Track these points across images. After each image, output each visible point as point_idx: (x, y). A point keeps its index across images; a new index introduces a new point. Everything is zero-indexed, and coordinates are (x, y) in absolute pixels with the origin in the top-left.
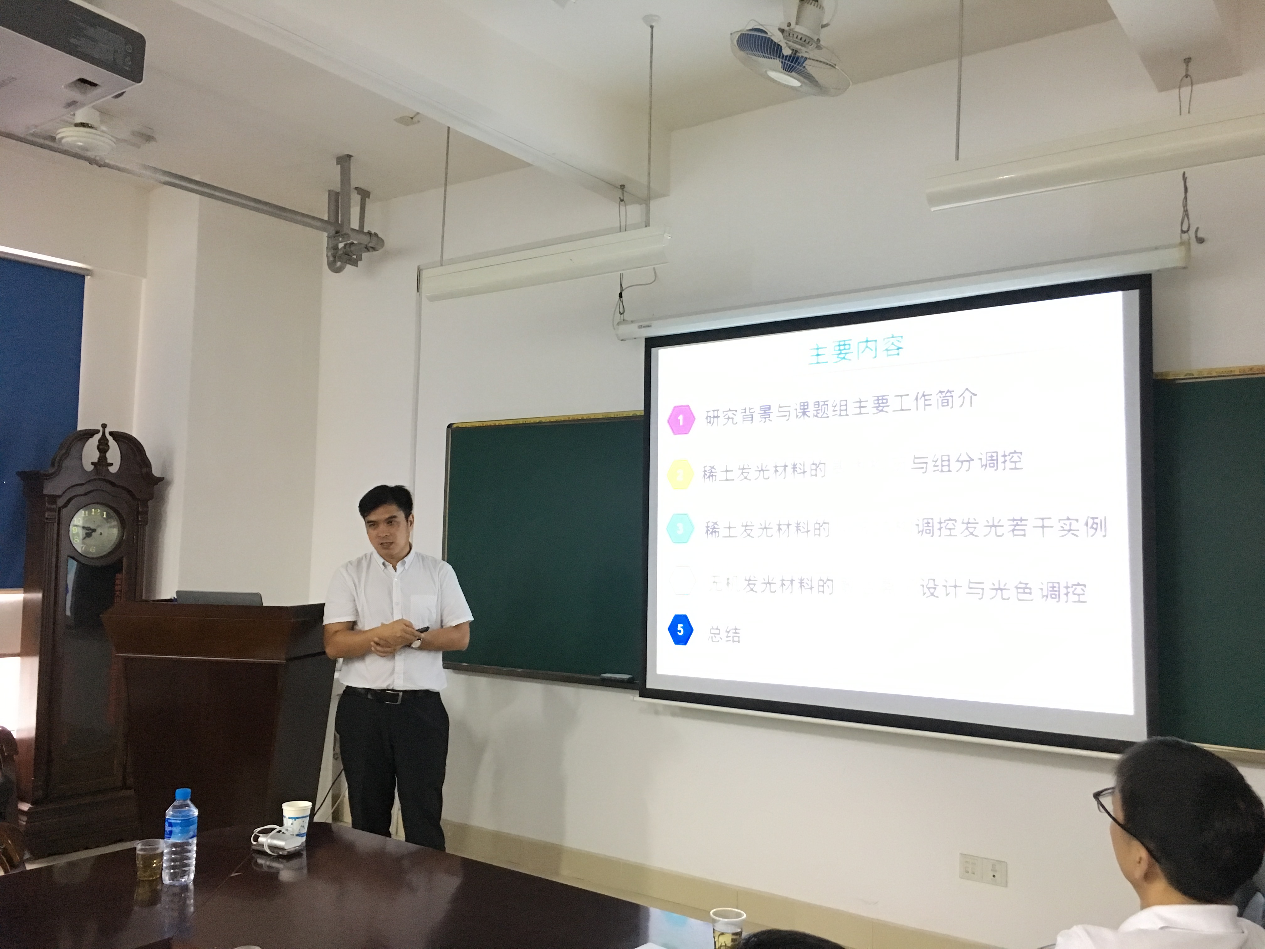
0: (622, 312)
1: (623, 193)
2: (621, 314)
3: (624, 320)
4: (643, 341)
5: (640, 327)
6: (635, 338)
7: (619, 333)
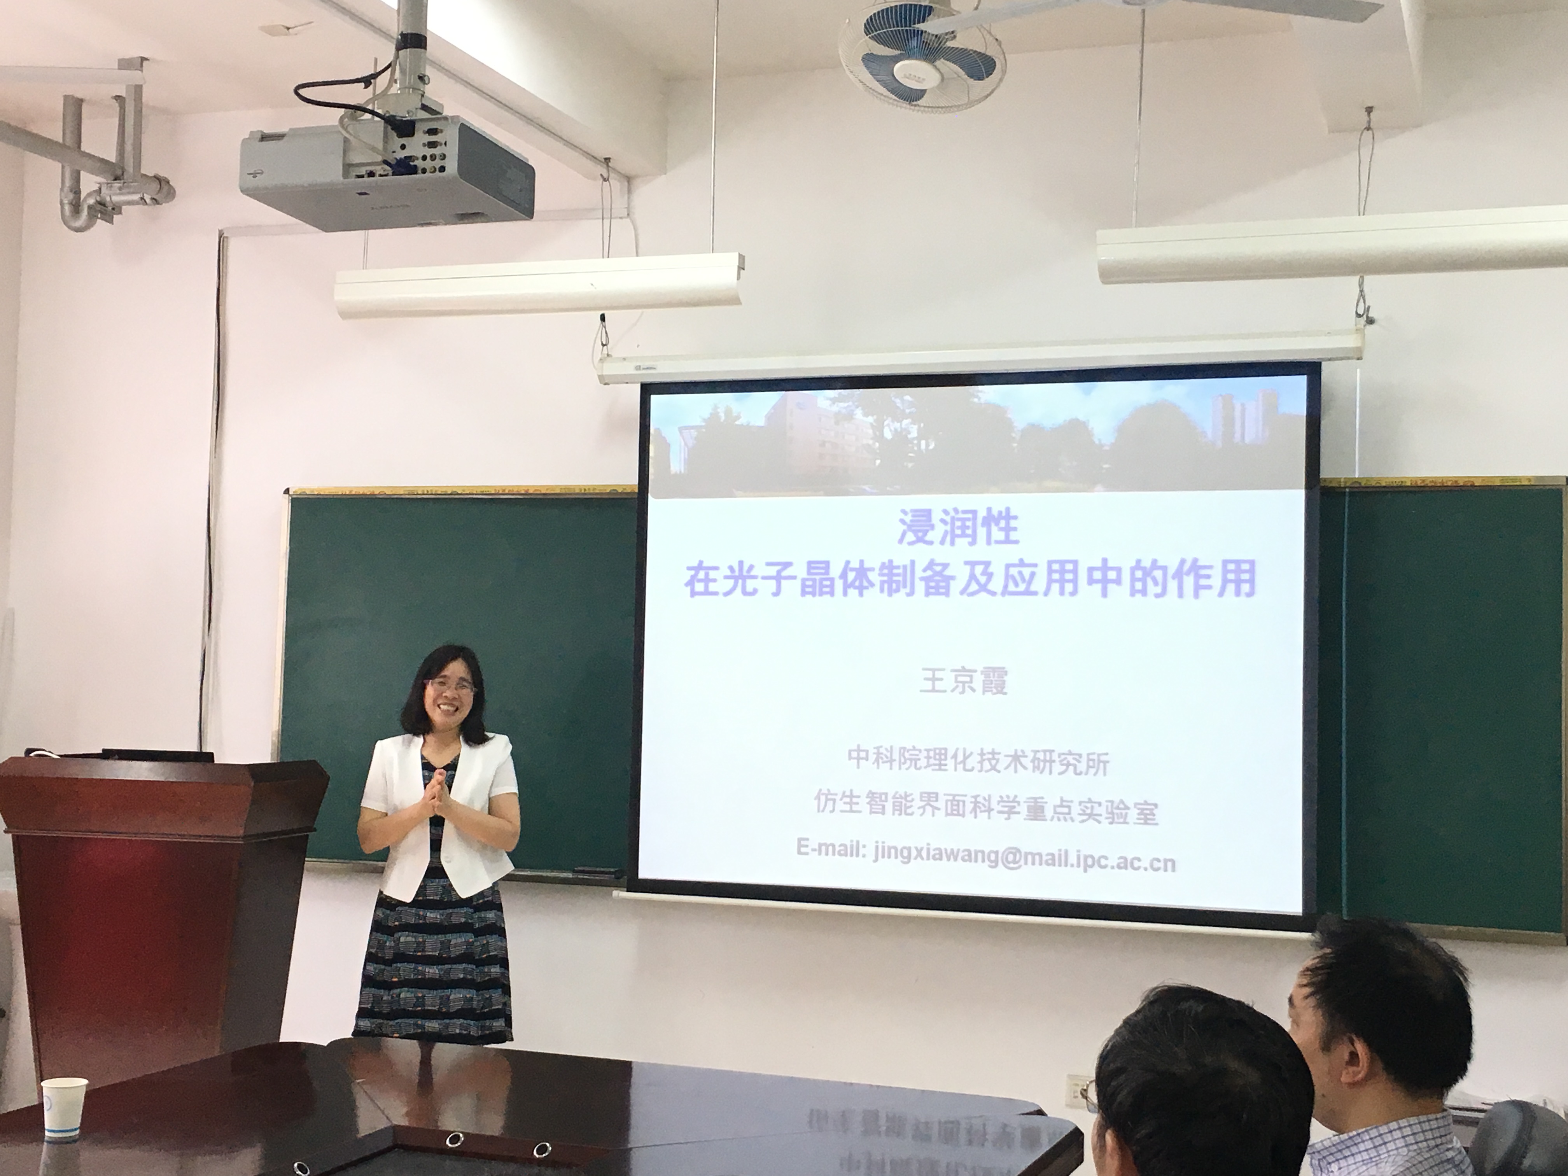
0: (604, 343)
1: (608, 171)
2: (603, 345)
3: (608, 355)
4: (638, 387)
5: (638, 368)
6: (627, 383)
7: (604, 374)
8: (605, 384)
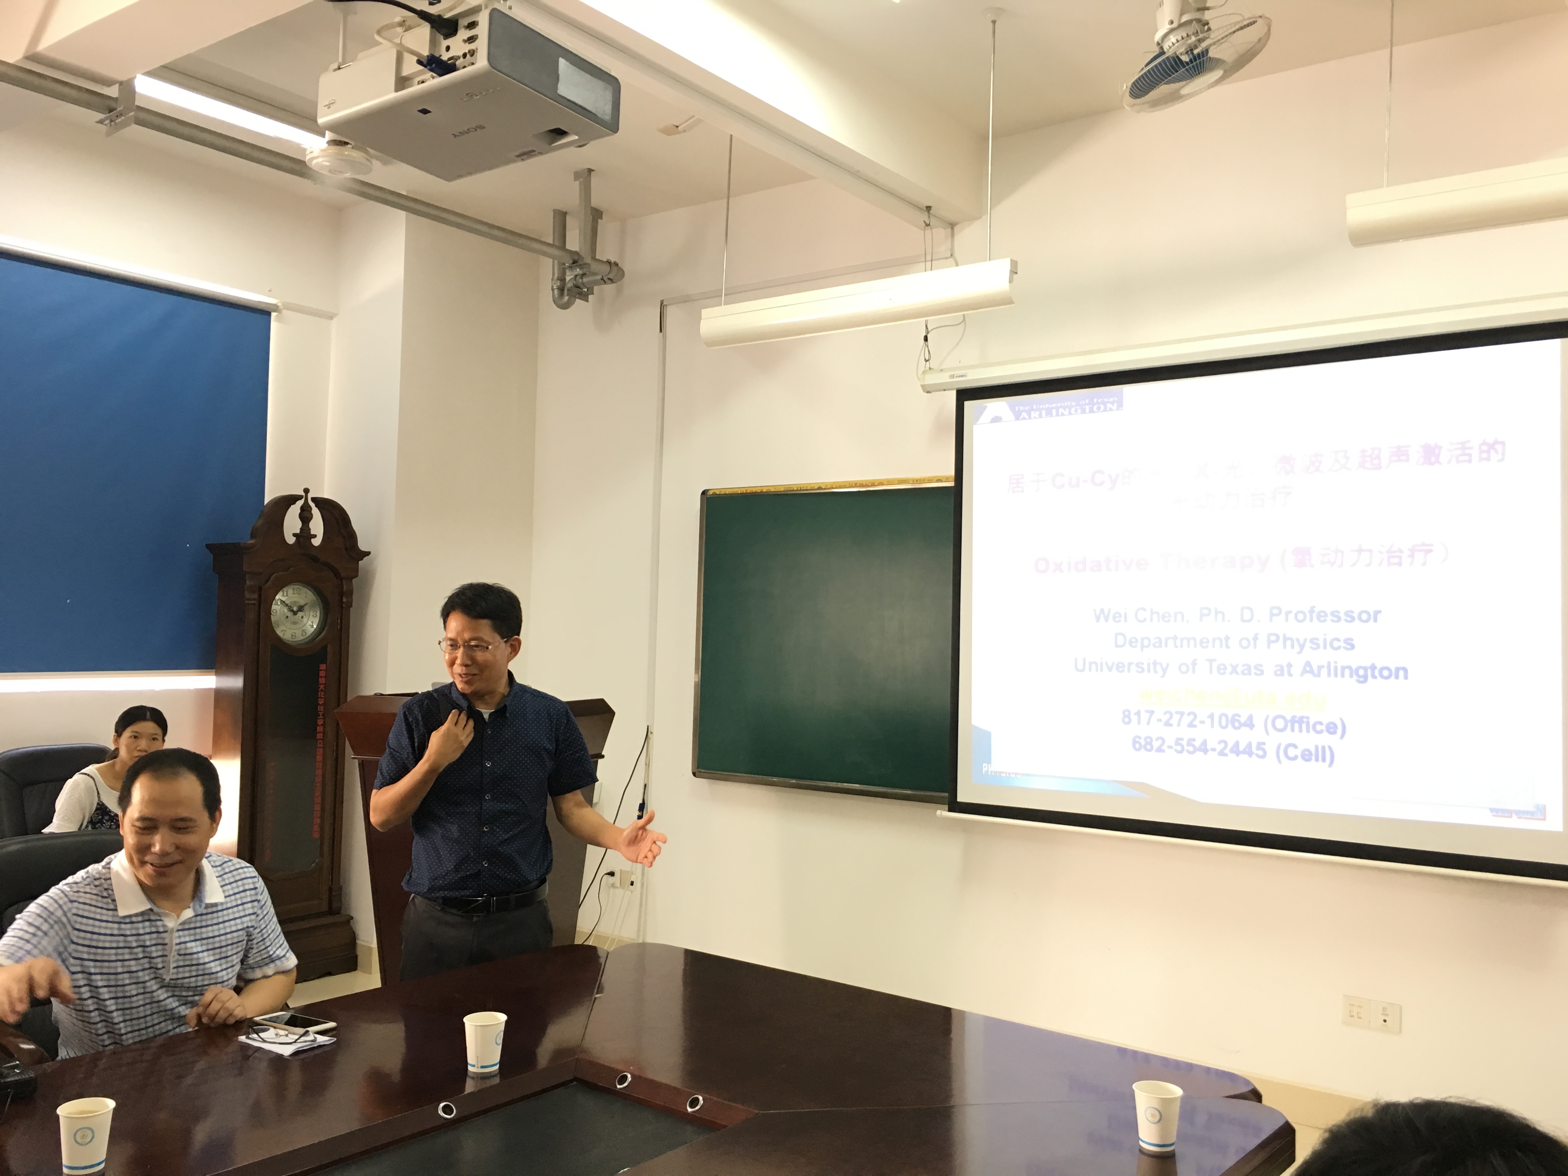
2: (926, 361)
3: (930, 368)
4: (954, 394)
5: (952, 376)
6: (945, 390)
7: (926, 383)
8: (928, 392)
